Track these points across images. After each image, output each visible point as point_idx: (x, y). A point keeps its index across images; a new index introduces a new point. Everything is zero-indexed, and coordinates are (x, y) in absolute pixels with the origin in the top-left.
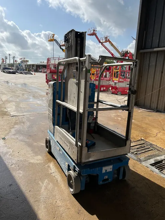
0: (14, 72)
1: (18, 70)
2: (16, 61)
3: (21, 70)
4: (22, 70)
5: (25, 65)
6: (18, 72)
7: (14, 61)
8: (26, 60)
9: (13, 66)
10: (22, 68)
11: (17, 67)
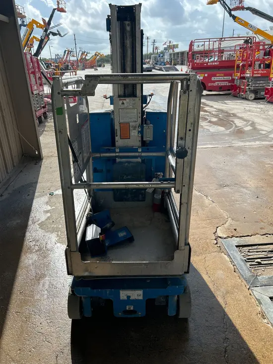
0: (150, 68)
1: (156, 64)
2: (157, 48)
3: (160, 65)
4: (163, 64)
5: (171, 54)
6: (156, 68)
7: (153, 48)
8: (174, 45)
9: (150, 58)
10: (162, 60)
11: (155, 58)
